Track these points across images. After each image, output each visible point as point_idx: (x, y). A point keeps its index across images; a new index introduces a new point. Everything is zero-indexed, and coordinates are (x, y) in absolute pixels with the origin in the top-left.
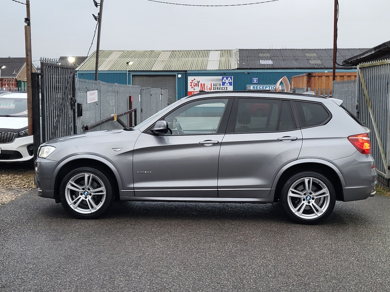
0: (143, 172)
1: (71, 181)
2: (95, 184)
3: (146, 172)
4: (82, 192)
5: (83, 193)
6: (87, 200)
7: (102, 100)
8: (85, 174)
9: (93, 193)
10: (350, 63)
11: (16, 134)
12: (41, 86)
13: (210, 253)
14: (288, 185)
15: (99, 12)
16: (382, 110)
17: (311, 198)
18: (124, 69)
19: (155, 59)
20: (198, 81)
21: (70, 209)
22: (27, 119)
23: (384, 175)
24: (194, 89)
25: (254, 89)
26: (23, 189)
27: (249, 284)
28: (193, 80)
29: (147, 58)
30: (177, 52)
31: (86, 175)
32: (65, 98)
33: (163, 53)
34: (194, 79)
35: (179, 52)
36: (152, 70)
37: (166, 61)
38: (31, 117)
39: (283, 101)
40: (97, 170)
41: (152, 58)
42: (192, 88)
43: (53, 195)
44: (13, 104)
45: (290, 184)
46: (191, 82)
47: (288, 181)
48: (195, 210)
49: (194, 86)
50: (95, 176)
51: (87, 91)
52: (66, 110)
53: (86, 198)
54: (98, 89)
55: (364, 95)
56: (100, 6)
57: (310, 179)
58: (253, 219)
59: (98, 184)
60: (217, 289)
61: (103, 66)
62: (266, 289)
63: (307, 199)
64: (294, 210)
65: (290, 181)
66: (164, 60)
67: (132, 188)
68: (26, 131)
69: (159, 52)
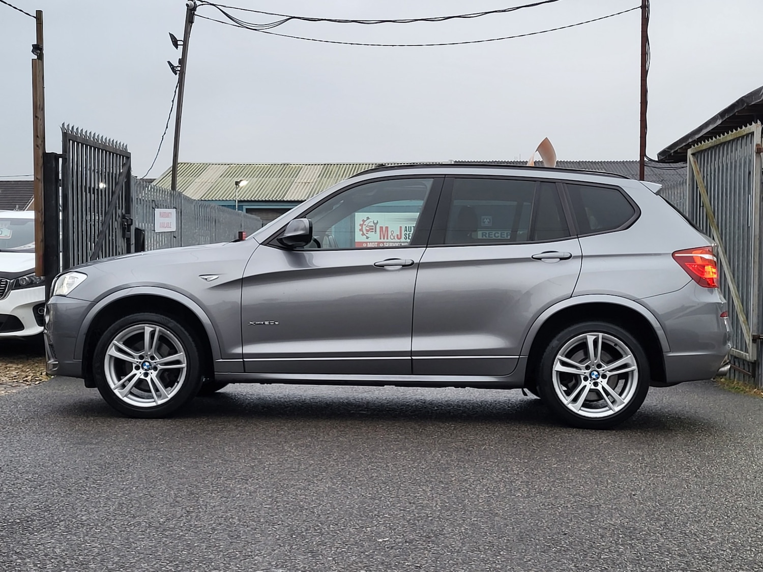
0: (262, 323)
1: (116, 341)
2: (165, 346)
3: (267, 323)
4: (138, 363)
5: (140, 365)
6: (148, 379)
7: (184, 231)
8: (144, 327)
9: (161, 364)
10: (672, 154)
11: (12, 281)
12: (62, 181)
13: (396, 464)
14: (553, 348)
15: (181, 58)
16: (738, 227)
17: (601, 374)
18: (230, 198)
19: (291, 180)
20: (376, 222)
21: (114, 397)
22: (33, 256)
23: (744, 355)
24: (367, 238)
25: (484, 238)
26: (22, 383)
27: (475, 505)
28: (365, 219)
29: (276, 177)
30: (334, 167)
31: (148, 329)
32: (111, 213)
33: (307, 168)
34: (368, 218)
35: (337, 167)
36: (286, 200)
37: (312, 183)
38: (42, 241)
39: (542, 183)
40: (170, 319)
41: (286, 177)
42: (363, 234)
43: (79, 370)
44: (9, 229)
45: (557, 347)
46: (362, 223)
47: (554, 340)
48: (366, 408)
49: (367, 231)
50: (166, 331)
51: (154, 207)
52: (113, 236)
53: (146, 375)
54: (177, 208)
55: (703, 206)
56: (182, 46)
57: (598, 335)
58: (483, 421)
59: (170, 349)
60: (409, 511)
61: (190, 192)
62: (510, 512)
63: (591, 377)
64: (566, 400)
65: (557, 340)
66: (308, 181)
67: (239, 354)
68: (32, 278)
69: (299, 167)
